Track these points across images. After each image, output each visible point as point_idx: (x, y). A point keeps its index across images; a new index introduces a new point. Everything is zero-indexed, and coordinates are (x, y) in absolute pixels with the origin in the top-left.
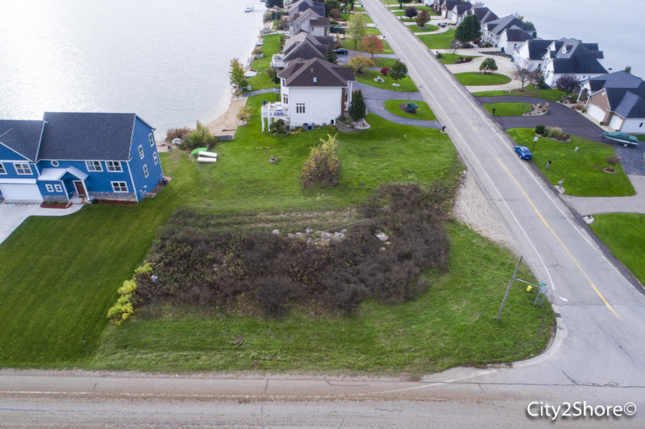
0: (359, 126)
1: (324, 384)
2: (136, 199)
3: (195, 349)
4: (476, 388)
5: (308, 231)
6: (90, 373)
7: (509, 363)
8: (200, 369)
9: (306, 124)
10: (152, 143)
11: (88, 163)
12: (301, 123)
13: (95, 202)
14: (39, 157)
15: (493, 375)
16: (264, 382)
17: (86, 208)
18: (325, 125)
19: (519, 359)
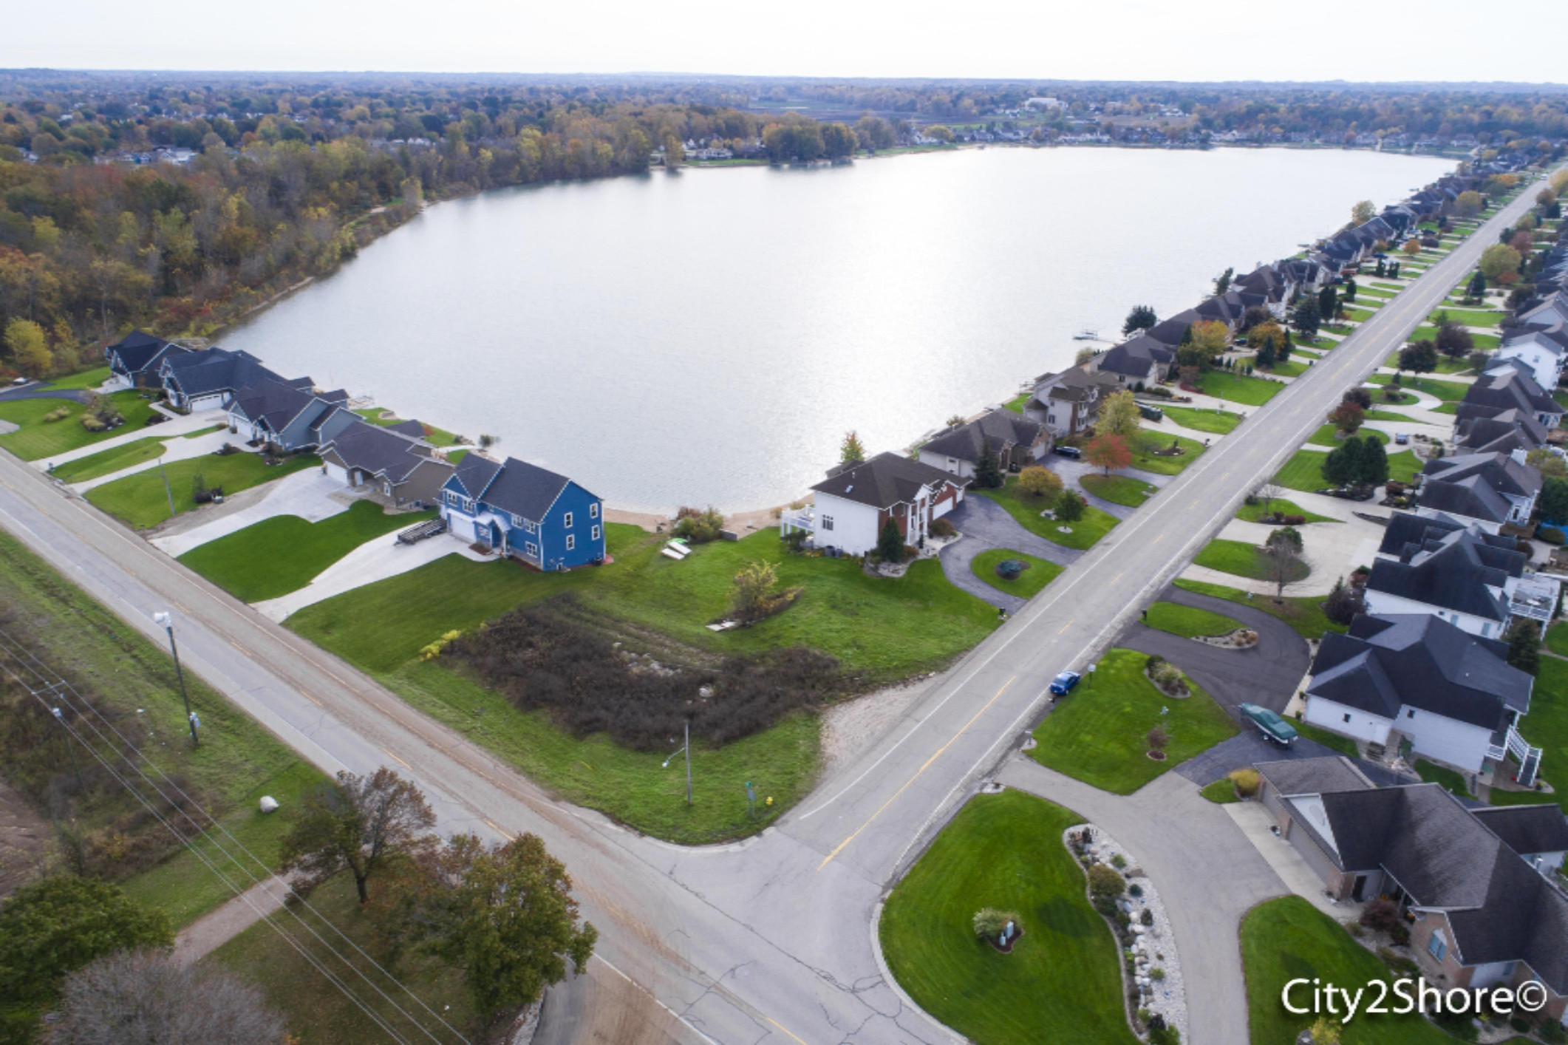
0: (886, 570)
1: (491, 765)
2: (541, 567)
3: (447, 702)
4: (587, 829)
5: (645, 656)
6: (373, 683)
7: (643, 834)
8: (433, 716)
9: (830, 547)
10: (594, 514)
11: (515, 518)
12: (825, 543)
13: (511, 558)
14: (482, 498)
15: (617, 833)
16: (457, 743)
17: (500, 561)
18: (856, 556)
19: (654, 836)
